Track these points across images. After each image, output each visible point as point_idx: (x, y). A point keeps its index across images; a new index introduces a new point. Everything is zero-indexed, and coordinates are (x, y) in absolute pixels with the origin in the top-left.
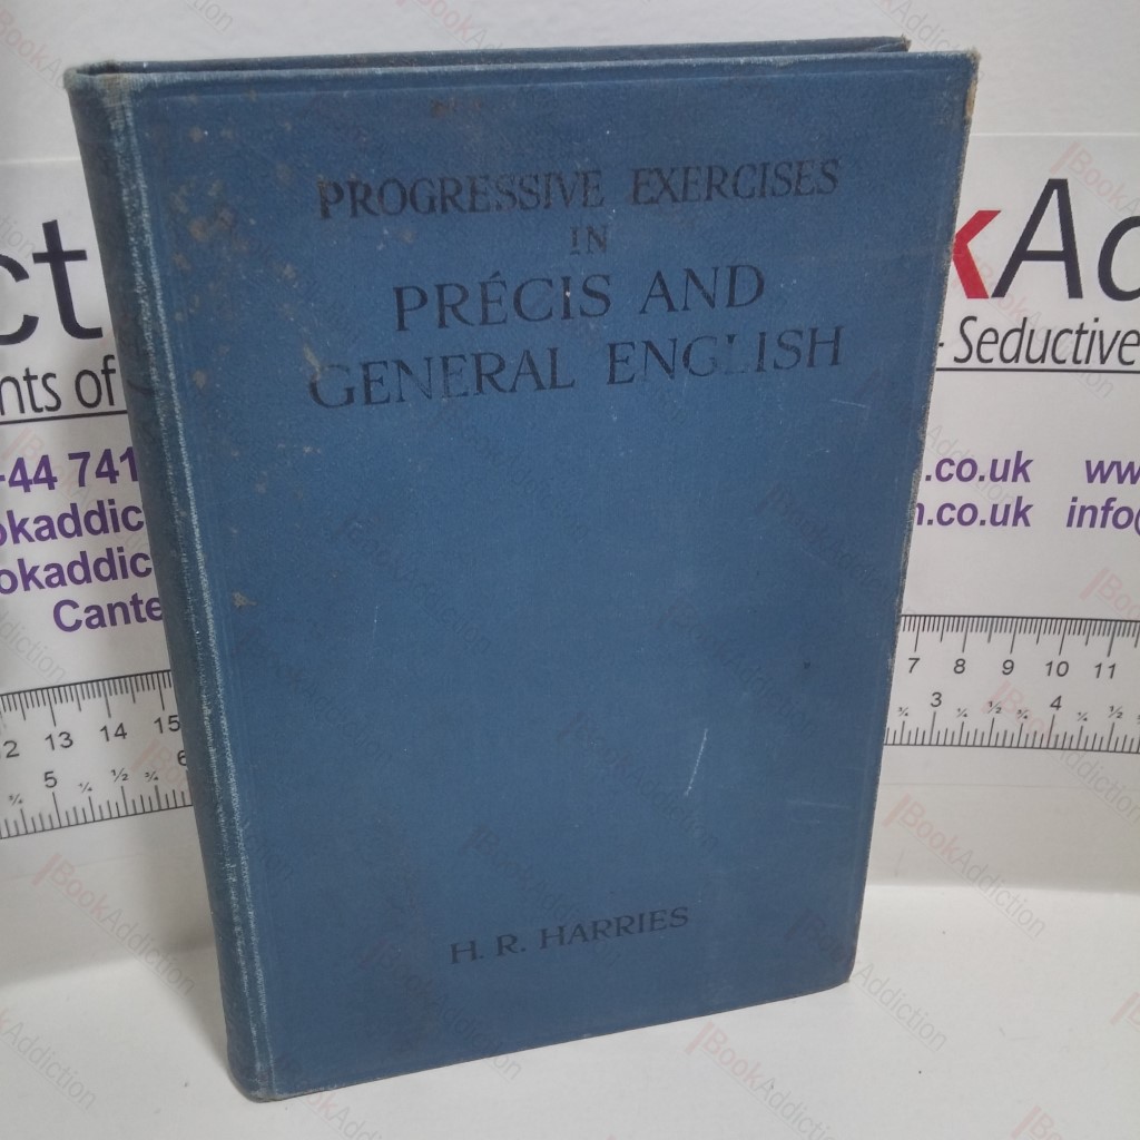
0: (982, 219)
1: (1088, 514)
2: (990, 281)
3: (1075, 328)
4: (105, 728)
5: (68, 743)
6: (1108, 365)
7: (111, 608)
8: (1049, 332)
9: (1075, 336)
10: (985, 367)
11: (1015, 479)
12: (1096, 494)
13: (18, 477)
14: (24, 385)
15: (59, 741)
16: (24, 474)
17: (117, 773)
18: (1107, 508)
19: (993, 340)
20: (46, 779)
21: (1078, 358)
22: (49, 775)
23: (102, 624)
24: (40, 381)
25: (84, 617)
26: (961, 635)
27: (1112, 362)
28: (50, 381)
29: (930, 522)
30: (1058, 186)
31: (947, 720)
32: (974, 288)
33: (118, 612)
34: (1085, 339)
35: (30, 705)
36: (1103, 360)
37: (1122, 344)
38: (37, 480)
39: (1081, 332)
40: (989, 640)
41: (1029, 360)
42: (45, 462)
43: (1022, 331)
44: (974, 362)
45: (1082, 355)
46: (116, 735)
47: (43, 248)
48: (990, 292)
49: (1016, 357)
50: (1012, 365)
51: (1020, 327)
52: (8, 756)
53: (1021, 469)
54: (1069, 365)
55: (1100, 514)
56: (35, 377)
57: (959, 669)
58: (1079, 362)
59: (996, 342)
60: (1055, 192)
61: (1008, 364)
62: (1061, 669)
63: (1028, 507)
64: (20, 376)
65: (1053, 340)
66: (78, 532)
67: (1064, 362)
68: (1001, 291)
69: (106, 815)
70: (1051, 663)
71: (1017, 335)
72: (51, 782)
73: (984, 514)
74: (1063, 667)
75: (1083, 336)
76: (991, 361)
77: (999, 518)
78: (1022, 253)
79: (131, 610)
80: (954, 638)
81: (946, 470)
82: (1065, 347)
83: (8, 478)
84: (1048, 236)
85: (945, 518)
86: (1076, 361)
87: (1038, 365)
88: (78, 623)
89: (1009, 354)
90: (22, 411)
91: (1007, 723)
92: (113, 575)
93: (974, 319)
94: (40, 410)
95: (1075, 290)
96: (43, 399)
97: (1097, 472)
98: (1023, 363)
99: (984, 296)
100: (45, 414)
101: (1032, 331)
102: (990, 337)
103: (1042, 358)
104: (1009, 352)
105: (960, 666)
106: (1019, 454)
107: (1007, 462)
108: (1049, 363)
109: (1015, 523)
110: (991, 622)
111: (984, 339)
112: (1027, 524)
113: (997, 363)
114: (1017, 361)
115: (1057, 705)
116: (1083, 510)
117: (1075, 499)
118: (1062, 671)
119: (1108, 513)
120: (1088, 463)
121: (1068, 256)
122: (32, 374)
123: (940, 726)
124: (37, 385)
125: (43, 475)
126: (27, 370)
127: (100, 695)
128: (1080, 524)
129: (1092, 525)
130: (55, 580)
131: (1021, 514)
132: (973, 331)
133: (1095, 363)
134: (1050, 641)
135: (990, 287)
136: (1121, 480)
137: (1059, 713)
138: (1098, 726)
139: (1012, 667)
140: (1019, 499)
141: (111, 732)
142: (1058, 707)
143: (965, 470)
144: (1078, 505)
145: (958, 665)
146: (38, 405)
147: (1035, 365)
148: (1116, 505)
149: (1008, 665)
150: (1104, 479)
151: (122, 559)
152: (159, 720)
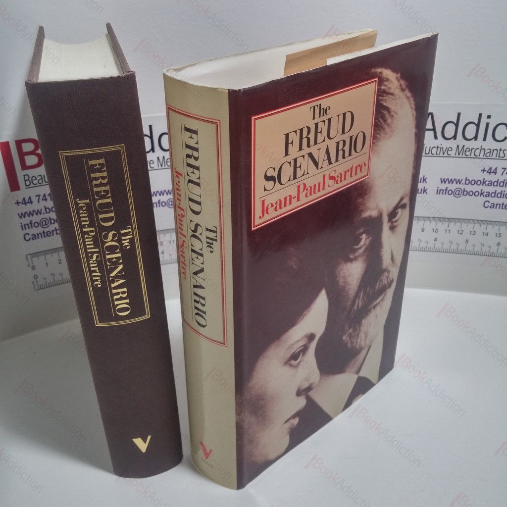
3: (436, 146)
6: (445, 155)
9: (436, 148)
12: (443, 186)
18: (446, 190)
27: (446, 155)
34: (439, 149)
36: (443, 154)
37: (448, 150)
39: (438, 147)
41: (426, 154)
45: (438, 153)
54: (435, 155)
55: (444, 191)
62: (436, 231)
82: (434, 151)
86: (437, 154)
87: (428, 155)
95: (436, 138)
97: (443, 181)
103: (429, 153)
106: (424, 176)
108: (430, 155)
115: (436, 240)
116: (440, 190)
119: (446, 191)
120: (441, 179)
121: (434, 129)
128: (440, 194)
133: (441, 155)
134: (433, 223)
136: (449, 183)
140: (424, 187)
148: (448, 189)
150: (445, 183)
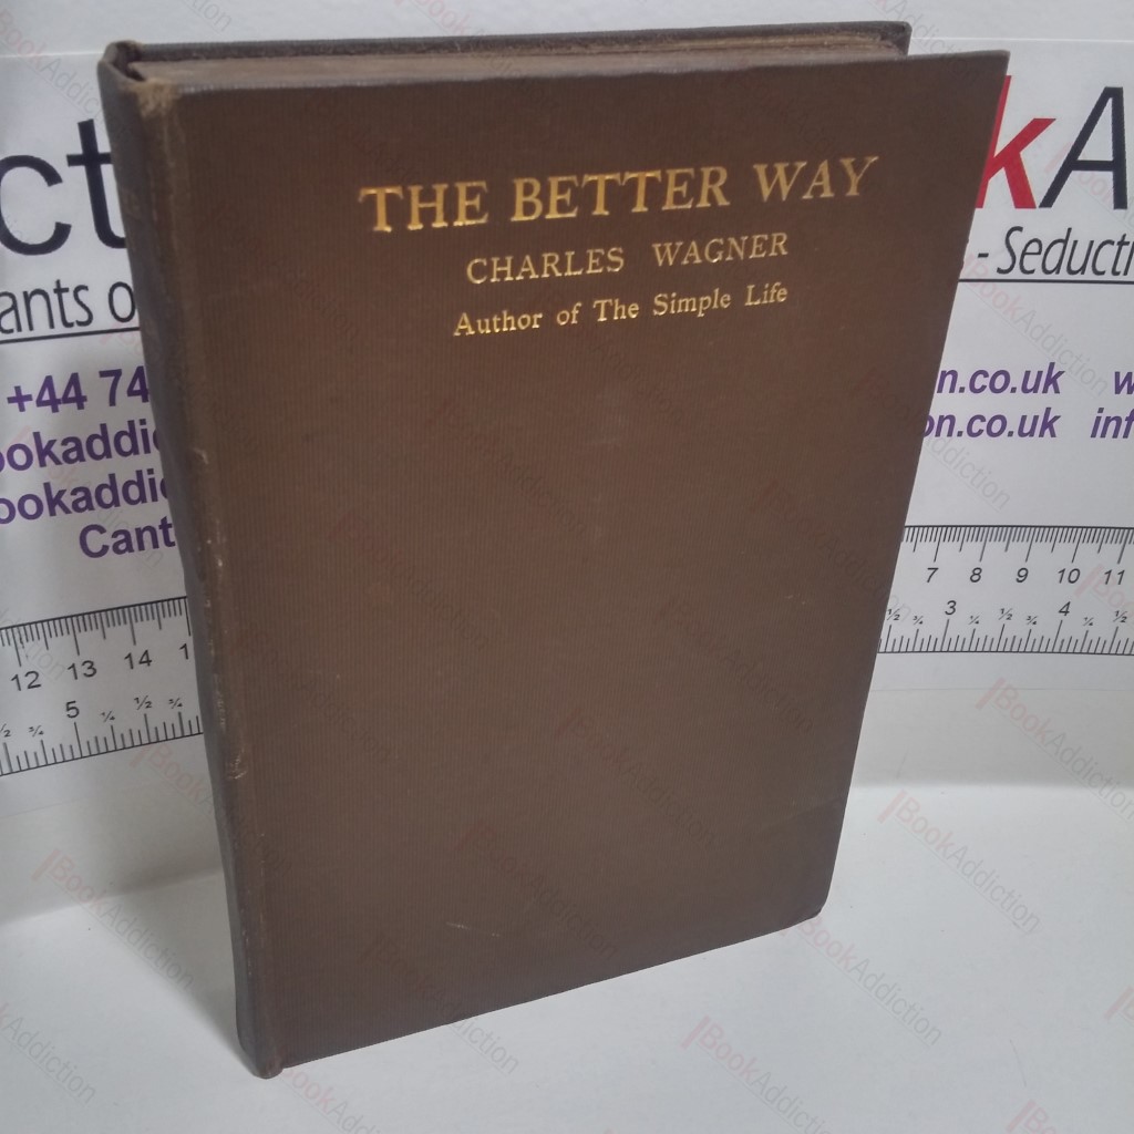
0: (1037, 127)
1: (1113, 424)
2: (1039, 191)
4: (129, 656)
5: (90, 672)
7: (139, 532)
8: (1092, 242)
10: (1028, 278)
11: (1045, 391)
13: (46, 397)
14: (54, 298)
15: (81, 670)
16: (52, 393)
17: (141, 701)
19: (1037, 250)
20: (68, 709)
21: (1117, 270)
22: (71, 706)
23: (130, 549)
24: (71, 293)
25: (110, 542)
26: (979, 545)
28: (82, 294)
29: (960, 434)
30: (1114, 95)
31: (960, 627)
32: (1022, 197)
33: (147, 536)
35: (54, 634)
38: (66, 400)
40: (1006, 549)
42: (74, 380)
43: (1065, 242)
44: (1016, 273)
46: (141, 662)
47: (78, 150)
48: (1038, 203)
49: (1058, 269)
50: (1053, 276)
51: (1064, 238)
52: (30, 687)
53: (1051, 381)
56: (66, 290)
57: (975, 578)
58: (1118, 274)
59: (1039, 253)
60: (1110, 101)
61: (1050, 276)
63: (1056, 418)
64: (50, 289)
65: (1094, 251)
66: (107, 454)
67: (1103, 273)
68: (1048, 201)
69: (128, 744)
70: (1063, 571)
71: (1061, 245)
72: (73, 712)
73: (1013, 425)
74: (1075, 574)
75: (1124, 247)
76: (1032, 272)
77: (1027, 429)
78: (1073, 163)
79: (160, 534)
80: (973, 548)
81: (980, 381)
83: (35, 397)
84: (1099, 147)
85: (975, 429)
88: (105, 549)
89: (1051, 265)
90: (52, 326)
91: (1017, 629)
92: (142, 499)
93: (1020, 229)
94: (71, 325)
96: (74, 313)
98: (1063, 274)
99: (1031, 205)
100: (77, 329)
101: (1076, 242)
102: (1034, 248)
104: (1051, 264)
105: (976, 575)
107: (1040, 373)
109: (1041, 435)
110: (1008, 532)
111: (1028, 251)
112: (1053, 435)
113: (1039, 275)
114: (1058, 273)
117: (1101, 410)
118: (1073, 578)
122: (63, 286)
123: (952, 634)
124: (68, 298)
125: (72, 394)
126: (58, 282)
127: (125, 623)
129: (1115, 436)
130: (82, 504)
131: (1048, 425)
132: (1018, 242)
135: (1038, 197)
137: (1066, 619)
138: (1102, 630)
139: (1026, 575)
141: (136, 660)
142: (1066, 612)
143: (998, 381)
144: (1104, 416)
145: (975, 574)
146: (69, 320)
147: (1075, 276)
149: (1023, 573)
151: (152, 482)
152: (185, 646)
